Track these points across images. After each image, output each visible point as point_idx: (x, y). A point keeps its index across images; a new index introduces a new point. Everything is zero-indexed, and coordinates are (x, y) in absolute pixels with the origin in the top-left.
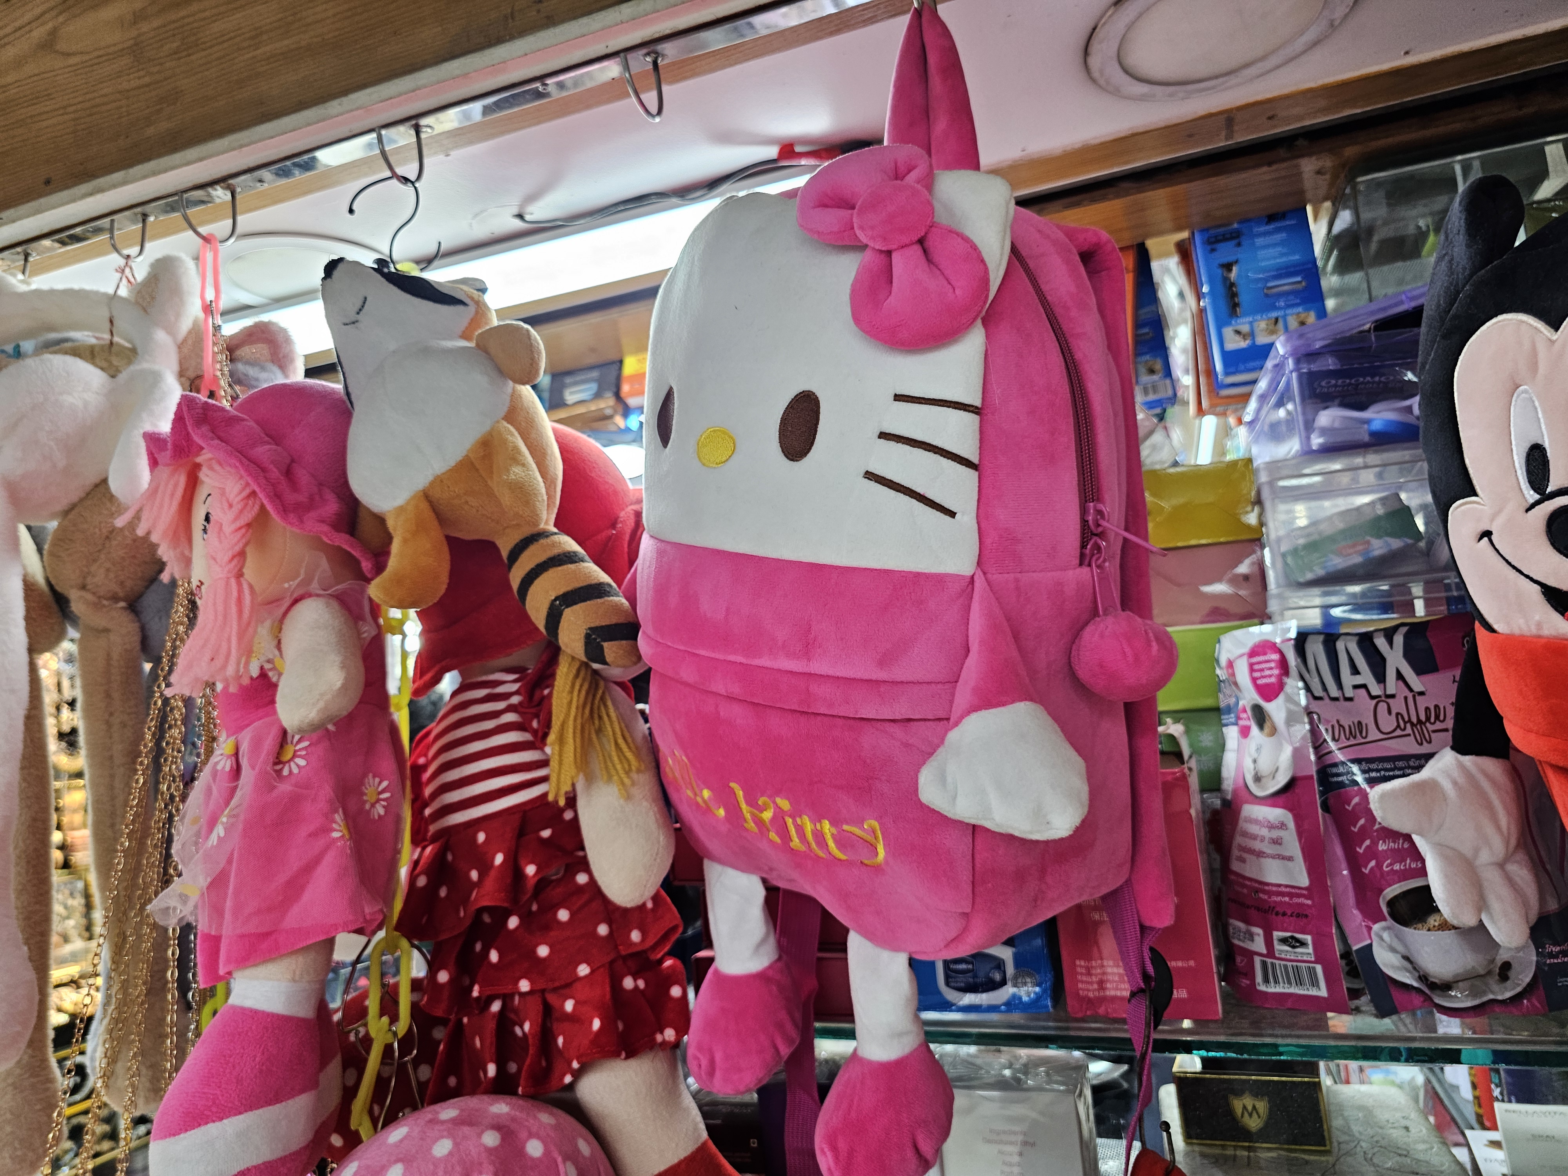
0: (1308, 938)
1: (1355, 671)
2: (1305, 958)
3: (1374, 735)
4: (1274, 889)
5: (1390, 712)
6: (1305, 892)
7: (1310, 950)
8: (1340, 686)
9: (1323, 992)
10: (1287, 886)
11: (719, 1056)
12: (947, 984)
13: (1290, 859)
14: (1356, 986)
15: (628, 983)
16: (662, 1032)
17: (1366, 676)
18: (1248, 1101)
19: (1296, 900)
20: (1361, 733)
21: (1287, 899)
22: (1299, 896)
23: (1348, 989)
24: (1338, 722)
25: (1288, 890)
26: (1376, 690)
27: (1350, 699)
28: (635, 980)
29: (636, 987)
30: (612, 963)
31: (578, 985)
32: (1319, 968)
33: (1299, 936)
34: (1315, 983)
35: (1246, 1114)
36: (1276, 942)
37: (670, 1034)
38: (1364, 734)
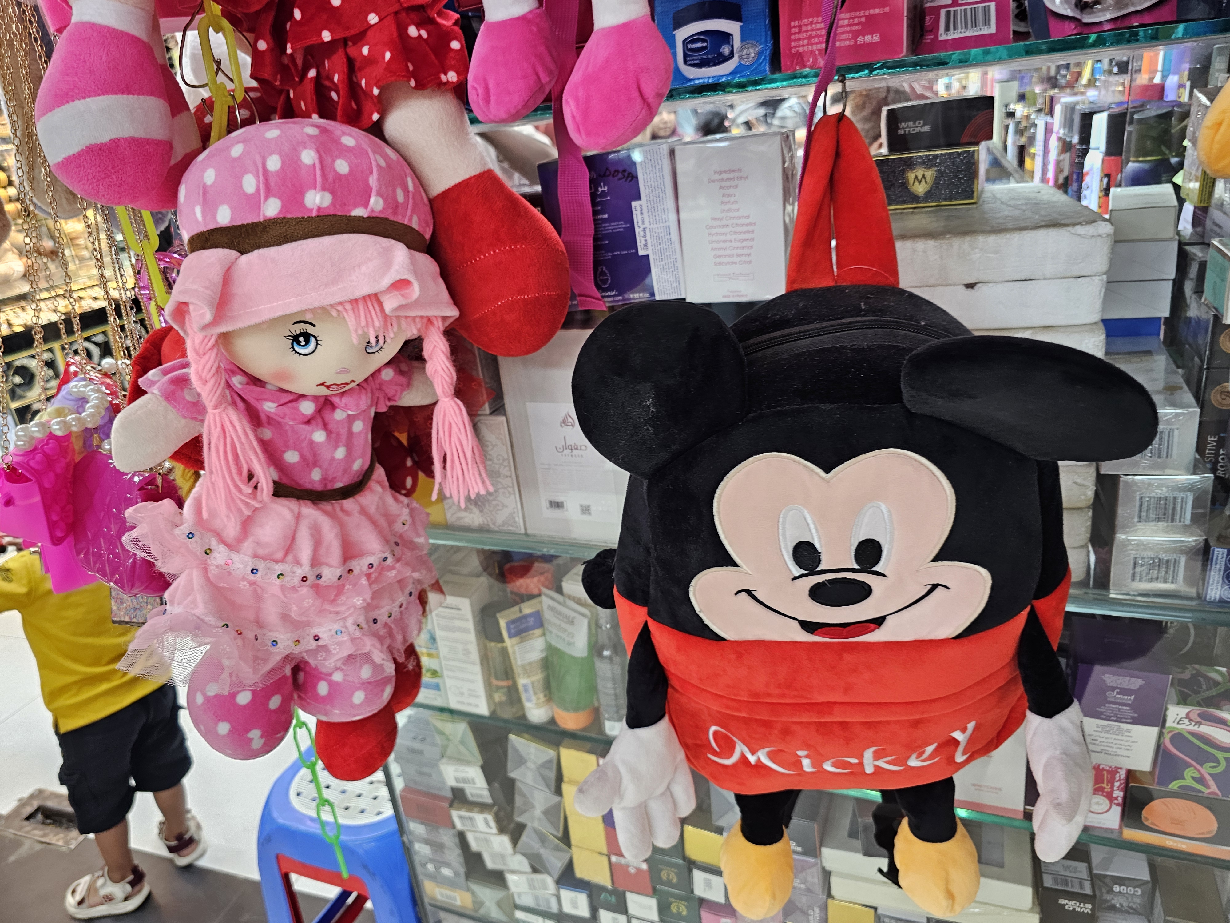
9: (993, 30)
11: (491, 86)
12: (685, 62)
14: (1021, 29)
15: (413, 31)
16: (446, 74)
18: (920, 172)
23: (1014, 32)
28: (419, 31)
29: (420, 36)
30: (396, 13)
31: (370, 34)
32: (993, 6)
34: (987, 22)
35: (916, 183)
37: (452, 76)
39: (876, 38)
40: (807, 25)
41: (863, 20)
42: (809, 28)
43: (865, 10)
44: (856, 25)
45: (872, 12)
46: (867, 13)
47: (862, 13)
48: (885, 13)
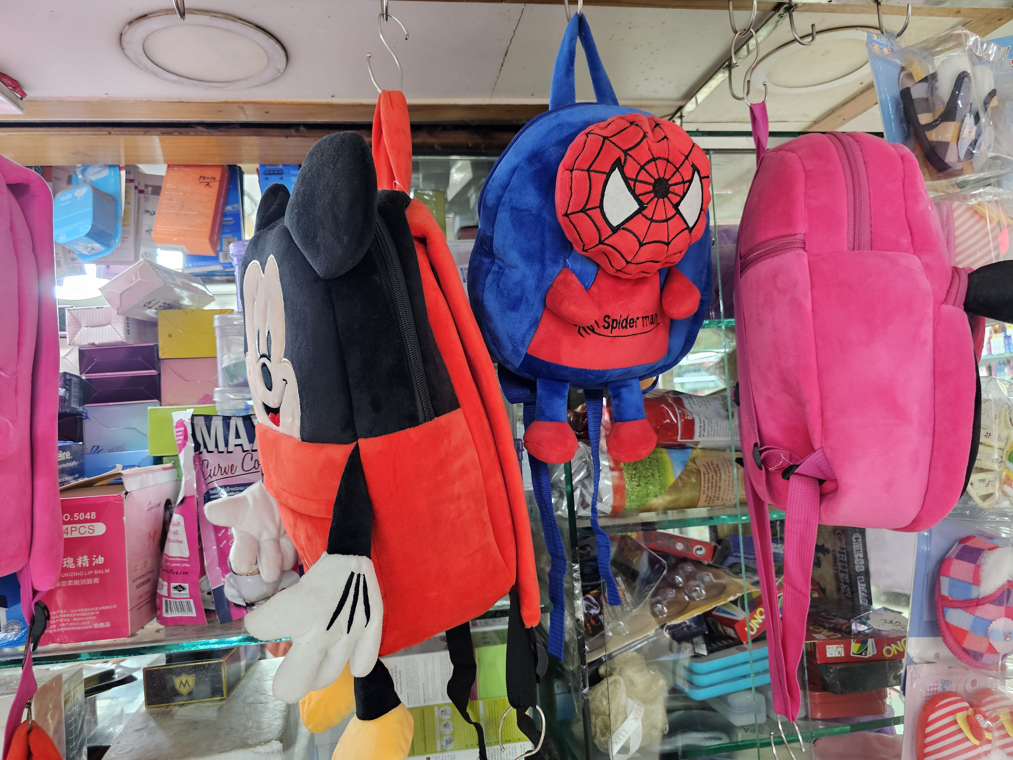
0: (186, 585)
1: (238, 436)
2: (185, 597)
3: (239, 471)
4: (174, 559)
5: (252, 460)
6: (187, 560)
7: (187, 591)
8: (227, 445)
9: (194, 614)
10: (180, 557)
13: (181, 542)
17: (244, 439)
18: (184, 678)
19: (184, 565)
20: (231, 471)
21: (179, 565)
22: (185, 562)
24: (219, 465)
25: (180, 559)
26: (247, 447)
27: (231, 452)
32: (191, 601)
33: (182, 585)
34: (190, 610)
35: (182, 685)
36: (172, 589)
38: (233, 472)
39: (108, 624)
40: (55, 615)
41: (98, 613)
42: (57, 617)
43: (99, 607)
44: (92, 616)
45: (104, 608)
46: (100, 608)
47: (97, 608)
48: (113, 609)
